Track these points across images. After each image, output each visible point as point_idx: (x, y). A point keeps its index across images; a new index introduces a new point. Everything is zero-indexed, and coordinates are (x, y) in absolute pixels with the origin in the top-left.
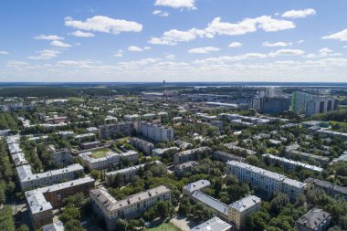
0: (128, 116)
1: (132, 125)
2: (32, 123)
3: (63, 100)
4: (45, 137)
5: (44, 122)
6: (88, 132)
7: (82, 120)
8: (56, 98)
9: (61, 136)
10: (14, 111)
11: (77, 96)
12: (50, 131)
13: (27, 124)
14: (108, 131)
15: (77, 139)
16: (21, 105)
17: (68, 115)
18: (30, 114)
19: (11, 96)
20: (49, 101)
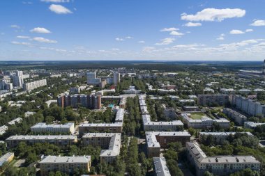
0: (223, 89)
1: (227, 98)
2: (154, 88)
3: (174, 74)
4: (160, 98)
5: (161, 88)
6: (189, 98)
7: (186, 89)
8: (170, 72)
9: (170, 98)
10: (144, 79)
11: (184, 71)
12: (163, 94)
13: (151, 88)
14: (205, 100)
15: (181, 103)
16: (149, 75)
17: (177, 84)
18: (153, 81)
19: (144, 69)
20: (165, 74)
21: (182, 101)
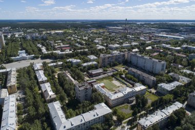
0: (111, 45)
1: (124, 55)
2: (47, 49)
3: (61, 31)
4: (59, 63)
5: (55, 49)
7: (81, 48)
8: (56, 29)
9: (71, 62)
10: (35, 40)
12: (61, 57)
13: (44, 50)
16: (37, 35)
17: (70, 43)
18: (44, 41)
20: (53, 32)
21: (85, 64)
